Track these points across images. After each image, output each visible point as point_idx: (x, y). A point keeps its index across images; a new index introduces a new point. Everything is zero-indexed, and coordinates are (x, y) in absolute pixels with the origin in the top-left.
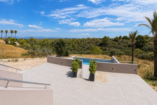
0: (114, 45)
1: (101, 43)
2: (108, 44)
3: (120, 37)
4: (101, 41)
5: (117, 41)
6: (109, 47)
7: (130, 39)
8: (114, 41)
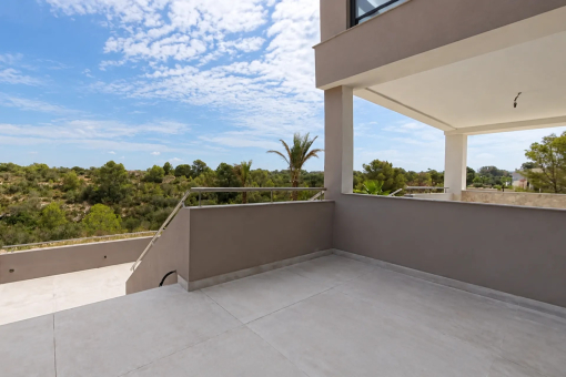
0: (148, 196)
1: (90, 189)
2: (124, 191)
3: (167, 167)
4: (88, 183)
5: (159, 181)
6: (131, 206)
7: (197, 175)
8: (144, 181)
